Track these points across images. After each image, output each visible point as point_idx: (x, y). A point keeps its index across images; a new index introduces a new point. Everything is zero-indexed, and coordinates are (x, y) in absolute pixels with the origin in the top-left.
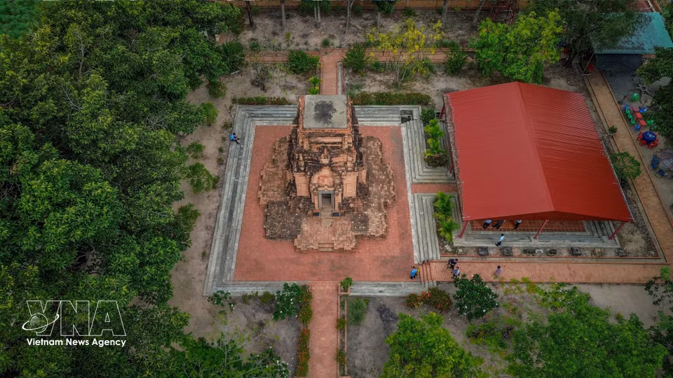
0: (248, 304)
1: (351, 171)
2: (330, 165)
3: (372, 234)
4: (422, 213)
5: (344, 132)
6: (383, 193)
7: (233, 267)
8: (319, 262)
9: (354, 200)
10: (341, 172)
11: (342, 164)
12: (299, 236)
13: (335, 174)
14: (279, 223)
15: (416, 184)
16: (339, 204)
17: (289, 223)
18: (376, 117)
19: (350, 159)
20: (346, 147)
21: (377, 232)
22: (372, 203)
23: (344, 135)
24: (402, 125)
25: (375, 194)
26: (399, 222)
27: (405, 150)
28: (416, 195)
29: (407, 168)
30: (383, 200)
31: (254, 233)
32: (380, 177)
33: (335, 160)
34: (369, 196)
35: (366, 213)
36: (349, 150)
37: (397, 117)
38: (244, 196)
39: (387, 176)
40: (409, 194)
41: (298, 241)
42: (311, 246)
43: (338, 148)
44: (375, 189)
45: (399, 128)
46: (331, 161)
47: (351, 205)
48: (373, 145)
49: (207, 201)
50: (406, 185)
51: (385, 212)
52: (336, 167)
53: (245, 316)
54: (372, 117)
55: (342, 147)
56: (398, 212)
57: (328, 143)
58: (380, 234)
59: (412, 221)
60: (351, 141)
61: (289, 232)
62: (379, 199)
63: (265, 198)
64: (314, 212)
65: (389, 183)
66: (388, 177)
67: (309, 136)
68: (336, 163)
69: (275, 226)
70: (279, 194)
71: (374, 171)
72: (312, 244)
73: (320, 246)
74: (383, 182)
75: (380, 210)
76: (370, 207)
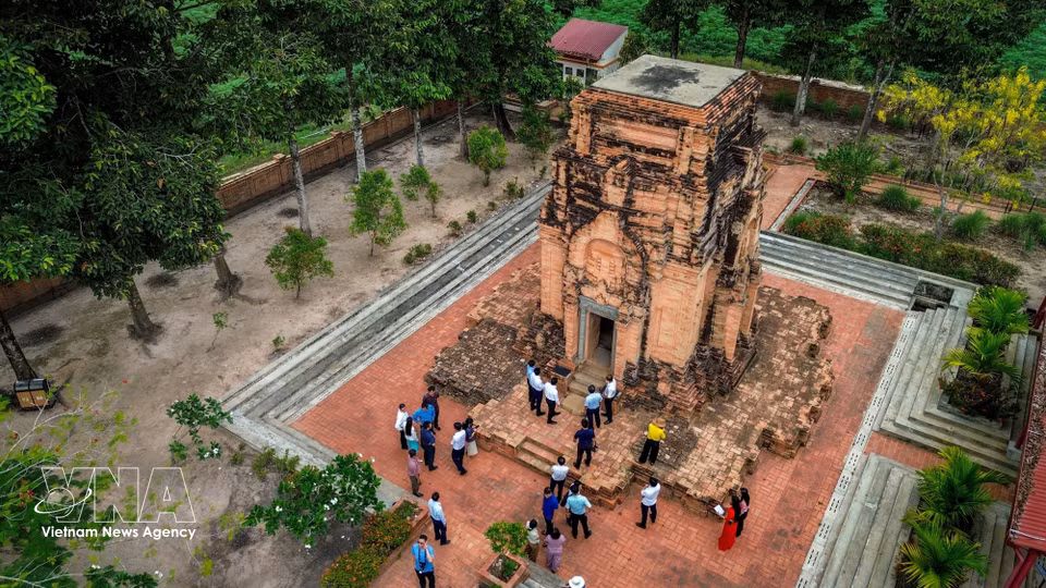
0: (263, 479)
1: (679, 260)
2: (626, 212)
3: (683, 482)
4: (873, 507)
5: (687, 116)
6: (774, 410)
7: (315, 401)
8: (503, 483)
9: (675, 376)
10: (649, 247)
11: (658, 223)
12: (492, 402)
13: (630, 246)
14: (472, 360)
15: (889, 435)
16: (629, 368)
17: (492, 369)
18: (844, 276)
19: (685, 211)
20: (682, 169)
21: (699, 485)
22: (729, 417)
23: (686, 123)
24: (910, 312)
25: (752, 403)
26: (783, 499)
27: (894, 360)
28: (874, 459)
29: (879, 393)
30: (762, 425)
31: (413, 363)
32: (787, 376)
33: (643, 200)
34: (731, 401)
35: (697, 430)
36: (688, 180)
37: (902, 291)
38: (453, 299)
39: (810, 382)
40: (857, 451)
41: (484, 410)
42: (504, 435)
43: (660, 168)
44: (756, 394)
45: (899, 317)
46: (629, 202)
47: (663, 388)
48: (807, 314)
49: (378, 274)
50: (855, 428)
51: (755, 450)
52: (641, 227)
53: (231, 498)
54: (835, 274)
55: (671, 169)
56: (796, 475)
57: (639, 148)
58: (707, 494)
59: (830, 516)
60: (702, 151)
61: (478, 384)
62: (756, 417)
63: (483, 311)
64: (561, 363)
65: (807, 397)
66: (810, 384)
67: (596, 112)
68: (643, 214)
69: (459, 361)
70: (517, 314)
71: (775, 360)
72: (509, 431)
73: (527, 446)
74: (788, 388)
75: (741, 439)
76: (717, 423)
